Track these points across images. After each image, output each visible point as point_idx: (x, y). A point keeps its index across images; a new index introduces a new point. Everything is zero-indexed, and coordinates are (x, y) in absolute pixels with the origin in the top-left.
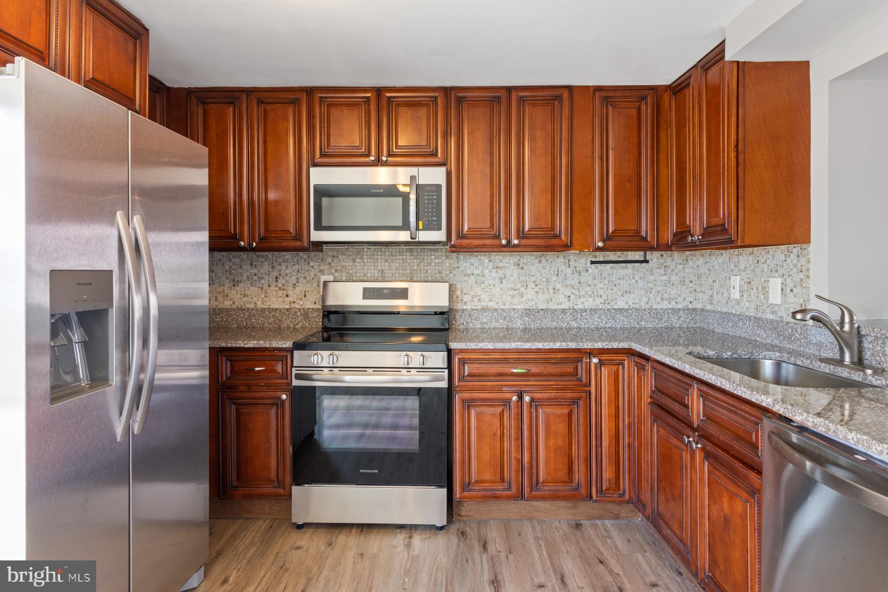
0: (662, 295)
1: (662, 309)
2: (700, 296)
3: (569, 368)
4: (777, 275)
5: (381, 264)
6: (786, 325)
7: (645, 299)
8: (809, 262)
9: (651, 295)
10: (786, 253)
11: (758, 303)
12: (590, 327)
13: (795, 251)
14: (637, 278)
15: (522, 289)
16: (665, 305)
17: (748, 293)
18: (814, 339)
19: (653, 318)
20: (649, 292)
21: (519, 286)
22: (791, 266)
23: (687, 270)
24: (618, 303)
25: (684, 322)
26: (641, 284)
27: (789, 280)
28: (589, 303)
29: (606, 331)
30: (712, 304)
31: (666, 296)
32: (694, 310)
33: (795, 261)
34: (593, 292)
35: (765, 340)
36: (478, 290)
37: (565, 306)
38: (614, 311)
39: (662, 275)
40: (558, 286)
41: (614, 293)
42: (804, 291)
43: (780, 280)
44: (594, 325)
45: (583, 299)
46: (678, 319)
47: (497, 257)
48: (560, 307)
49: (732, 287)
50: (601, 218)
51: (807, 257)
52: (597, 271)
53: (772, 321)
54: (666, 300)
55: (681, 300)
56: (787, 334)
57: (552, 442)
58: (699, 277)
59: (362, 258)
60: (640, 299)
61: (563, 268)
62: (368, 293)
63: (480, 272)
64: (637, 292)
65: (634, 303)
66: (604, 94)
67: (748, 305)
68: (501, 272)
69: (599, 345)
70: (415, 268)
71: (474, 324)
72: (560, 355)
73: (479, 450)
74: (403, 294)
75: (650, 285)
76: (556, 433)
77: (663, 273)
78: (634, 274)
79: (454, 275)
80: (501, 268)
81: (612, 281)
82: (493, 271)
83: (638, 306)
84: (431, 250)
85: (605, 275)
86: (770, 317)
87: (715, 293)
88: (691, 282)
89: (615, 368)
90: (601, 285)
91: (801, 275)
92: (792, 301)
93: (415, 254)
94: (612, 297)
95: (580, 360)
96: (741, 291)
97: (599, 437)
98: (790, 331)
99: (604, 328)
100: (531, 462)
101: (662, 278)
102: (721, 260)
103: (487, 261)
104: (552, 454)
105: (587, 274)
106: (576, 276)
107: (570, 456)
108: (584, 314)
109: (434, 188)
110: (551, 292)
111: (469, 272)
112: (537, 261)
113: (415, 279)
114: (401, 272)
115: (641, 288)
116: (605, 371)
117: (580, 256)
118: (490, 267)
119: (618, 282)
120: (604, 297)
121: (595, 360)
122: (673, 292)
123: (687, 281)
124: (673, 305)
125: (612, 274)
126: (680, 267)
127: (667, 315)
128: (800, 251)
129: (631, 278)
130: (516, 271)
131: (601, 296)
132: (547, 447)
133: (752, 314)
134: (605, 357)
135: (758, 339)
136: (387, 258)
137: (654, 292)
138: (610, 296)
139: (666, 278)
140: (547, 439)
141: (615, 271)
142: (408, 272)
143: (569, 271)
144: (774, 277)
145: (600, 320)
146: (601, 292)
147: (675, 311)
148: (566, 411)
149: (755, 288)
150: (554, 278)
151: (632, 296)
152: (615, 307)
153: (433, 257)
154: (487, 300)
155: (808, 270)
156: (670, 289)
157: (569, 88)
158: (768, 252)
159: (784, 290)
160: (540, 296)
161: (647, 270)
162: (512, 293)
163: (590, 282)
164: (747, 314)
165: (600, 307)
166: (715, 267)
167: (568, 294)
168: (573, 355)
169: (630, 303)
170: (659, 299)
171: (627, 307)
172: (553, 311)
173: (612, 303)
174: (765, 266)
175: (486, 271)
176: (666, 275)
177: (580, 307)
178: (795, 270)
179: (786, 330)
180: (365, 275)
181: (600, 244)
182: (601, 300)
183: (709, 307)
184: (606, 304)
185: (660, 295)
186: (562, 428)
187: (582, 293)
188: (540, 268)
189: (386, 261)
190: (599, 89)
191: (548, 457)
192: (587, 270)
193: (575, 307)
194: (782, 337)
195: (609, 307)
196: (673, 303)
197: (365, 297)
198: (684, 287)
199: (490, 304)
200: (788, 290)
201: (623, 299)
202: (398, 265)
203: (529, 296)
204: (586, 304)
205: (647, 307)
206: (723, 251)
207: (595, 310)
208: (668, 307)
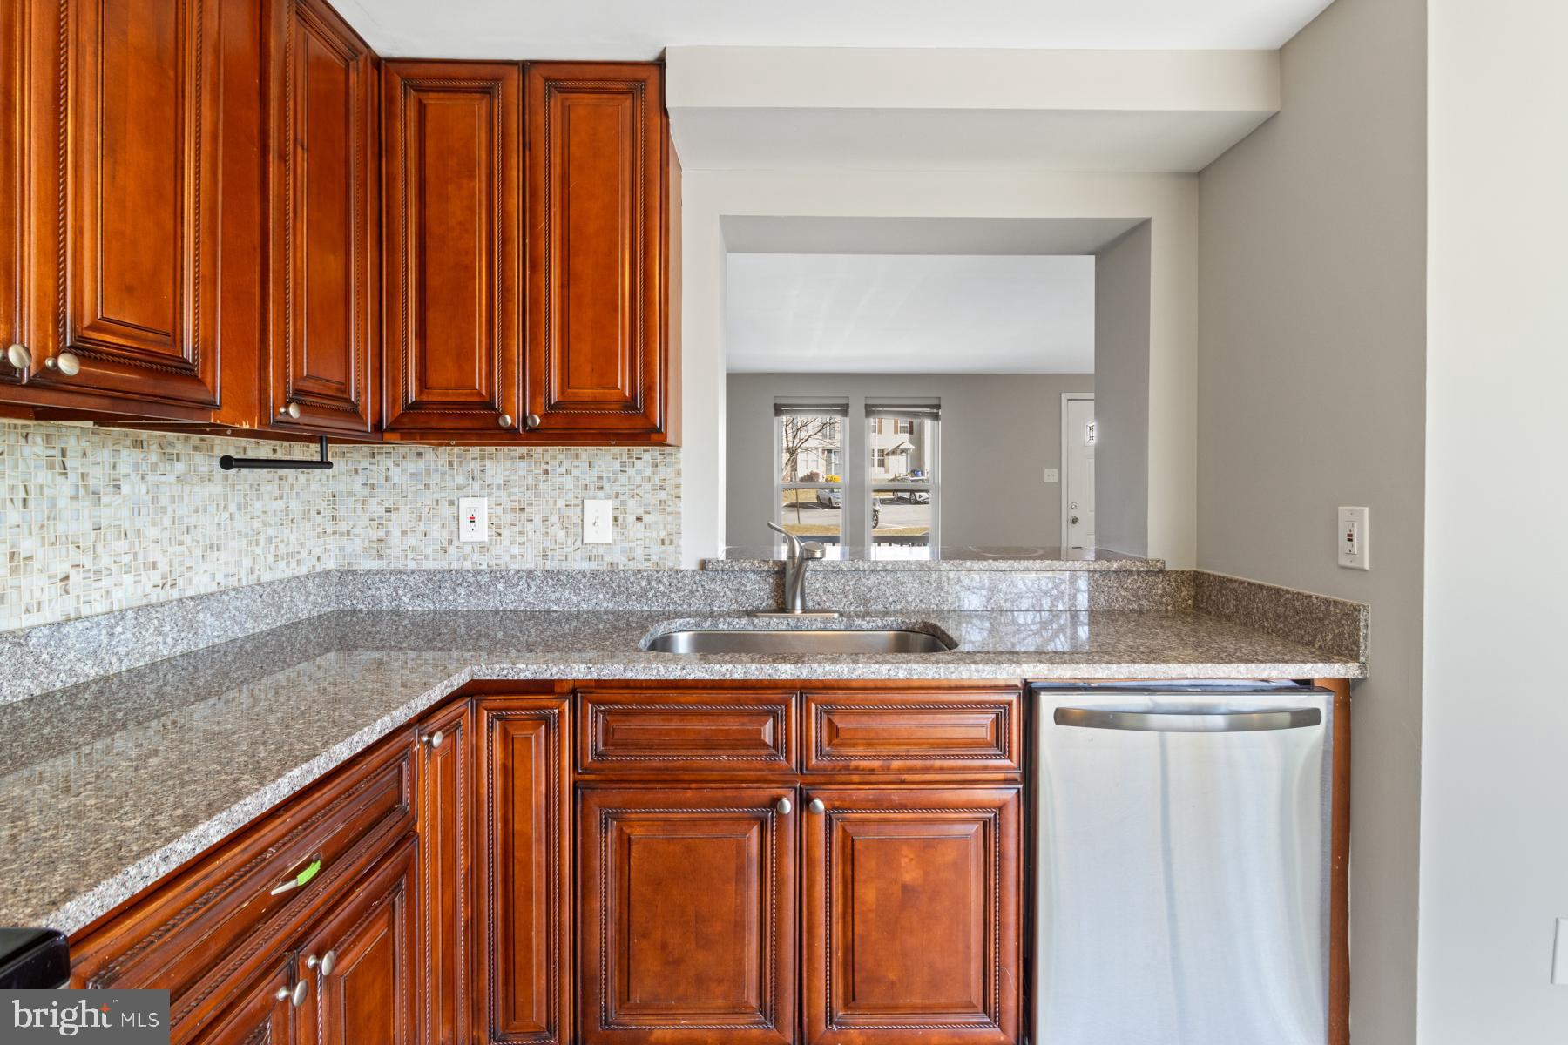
0: (277, 547)
1: (281, 581)
4: (600, 494)
6: (634, 575)
7: (247, 562)
8: (679, 474)
9: (258, 551)
10: (625, 458)
11: (547, 544)
12: (136, 665)
13: (647, 457)
14: (232, 508)
16: (282, 571)
17: (517, 529)
18: (700, 589)
19: (268, 605)
20: (254, 543)
22: (638, 480)
24: (195, 582)
25: (314, 604)
26: (240, 523)
27: (631, 503)
28: (127, 592)
29: (174, 666)
30: (380, 557)
31: (283, 549)
32: (327, 573)
33: (648, 472)
34: (135, 554)
35: (577, 606)
37: (51, 613)
38: (192, 603)
39: (276, 499)
40: (26, 539)
41: (186, 552)
42: (669, 518)
43: (610, 504)
44: (144, 655)
45: (106, 582)
46: (306, 600)
48: (36, 619)
49: (464, 521)
50: (283, 335)
51: (677, 466)
52: (144, 488)
53: (594, 574)
54: (283, 559)
55: (305, 555)
56: (636, 588)
60: (239, 564)
64: (233, 544)
65: (226, 576)
67: (515, 550)
75: (257, 524)
77: (277, 493)
78: (226, 499)
81: (181, 518)
83: (234, 583)
85: (164, 500)
86: (586, 566)
87: (396, 533)
88: (319, 513)
90: (153, 532)
91: (663, 495)
92: (639, 535)
94: (181, 563)
96: (495, 526)
98: (644, 583)
99: (169, 660)
102: (415, 466)
105: (118, 500)
108: (119, 629)
115: (240, 533)
117: (96, 439)
119: (192, 521)
120: (163, 567)
122: (293, 538)
123: (313, 513)
124: (293, 568)
125: (181, 497)
127: (289, 593)
128: (660, 458)
129: (221, 507)
131: (154, 566)
133: (531, 566)
135: (555, 608)
137: (262, 543)
138: (176, 564)
139: (279, 505)
141: (187, 488)
144: (594, 498)
145: (160, 639)
146: (154, 554)
147: (299, 582)
149: (538, 520)
151: (223, 555)
152: (189, 593)
155: (678, 486)
156: (289, 530)
158: (577, 456)
159: (620, 519)
161: (251, 485)
163: (126, 525)
164: (517, 567)
165: (154, 600)
166: (396, 480)
167: (62, 568)
169: (220, 578)
170: (271, 558)
171: (213, 588)
172: (19, 639)
173: (180, 582)
174: (568, 481)
176: (281, 498)
177: (99, 607)
178: (648, 487)
179: (633, 583)
182: (155, 577)
184: (168, 587)
185: (273, 547)
187: (106, 561)
192: (118, 487)
193: (86, 609)
194: (623, 597)
195: (175, 594)
196: (293, 564)
198: (308, 526)
200: (631, 519)
201: (204, 567)
204: (117, 595)
205: (253, 580)
206: (428, 450)
207: (144, 610)
208: (289, 573)
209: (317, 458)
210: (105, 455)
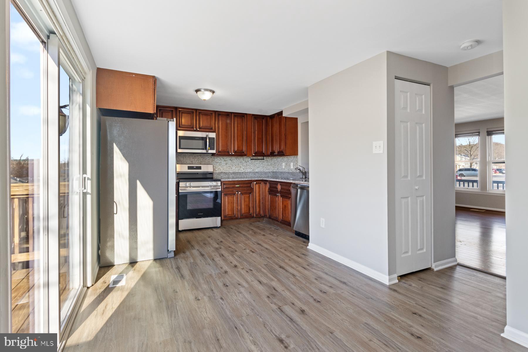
2: (275, 168)
3: (249, 185)
5: (192, 159)
6: (294, 173)
7: (262, 169)
8: (298, 159)
9: (264, 168)
10: (294, 157)
11: (288, 169)
14: (261, 164)
15: (232, 167)
16: (267, 171)
19: (265, 174)
21: (231, 166)
22: (295, 160)
23: (272, 162)
25: (272, 175)
26: (261, 165)
28: (249, 170)
30: (278, 170)
32: (274, 172)
34: (250, 167)
35: (290, 177)
36: (220, 167)
37: (243, 171)
40: (241, 166)
42: (297, 165)
43: (293, 163)
44: (250, 176)
46: (270, 174)
47: (225, 158)
48: (242, 172)
49: (283, 166)
50: (254, 148)
52: (251, 162)
55: (271, 169)
57: (245, 203)
58: (275, 163)
59: (186, 157)
60: (261, 169)
61: (242, 161)
62: (189, 168)
63: (220, 162)
66: (254, 116)
67: (286, 169)
68: (226, 162)
69: (256, 179)
70: (202, 160)
71: (219, 177)
72: (247, 182)
73: (228, 206)
74: (200, 168)
75: (264, 166)
76: (246, 201)
77: (266, 162)
79: (213, 163)
80: (226, 161)
82: (224, 162)
83: (261, 171)
84: (207, 155)
85: (253, 163)
86: (291, 171)
87: (279, 167)
88: (273, 165)
89: (259, 184)
91: (297, 162)
93: (202, 156)
94: (255, 169)
95: (252, 183)
96: (285, 166)
97: (256, 201)
100: (240, 209)
101: (266, 164)
102: (280, 159)
103: (222, 159)
104: (245, 206)
105: (248, 162)
106: (246, 163)
107: (249, 207)
109: (213, 138)
110: (239, 168)
111: (217, 162)
112: (235, 159)
113: (202, 164)
114: (198, 162)
116: (257, 185)
118: (223, 160)
119: (256, 165)
121: (255, 183)
122: (269, 167)
124: (269, 171)
126: (270, 161)
128: (296, 157)
129: (259, 164)
130: (230, 162)
132: (244, 205)
133: (287, 171)
134: (257, 182)
136: (193, 157)
140: (244, 203)
141: (255, 162)
142: (200, 162)
143: (244, 162)
145: (252, 175)
146: (252, 167)
147: (269, 172)
148: (248, 196)
149: (288, 165)
150: (240, 164)
151: (259, 168)
153: (207, 157)
154: (222, 170)
157: (246, 114)
158: (290, 157)
160: (236, 169)
161: (263, 161)
162: (229, 168)
163: (250, 165)
165: (252, 172)
166: (279, 161)
167: (244, 168)
168: (250, 182)
169: (259, 170)
170: (266, 169)
172: (240, 173)
174: (290, 161)
175: (222, 162)
177: (247, 171)
180: (187, 162)
181: (254, 155)
182: (252, 170)
183: (277, 171)
186: (247, 200)
187: (247, 168)
188: (236, 161)
189: (193, 158)
190: (253, 115)
191: (244, 207)
193: (246, 172)
194: (293, 175)
195: (254, 171)
197: (188, 169)
198: (271, 166)
199: (223, 171)
200: (294, 165)
201: (257, 169)
202: (197, 159)
203: (234, 169)
204: (248, 171)
205: (263, 171)
206: (281, 157)
207: (250, 172)
208: (268, 171)
209: (263, 158)
210: (247, 159)
